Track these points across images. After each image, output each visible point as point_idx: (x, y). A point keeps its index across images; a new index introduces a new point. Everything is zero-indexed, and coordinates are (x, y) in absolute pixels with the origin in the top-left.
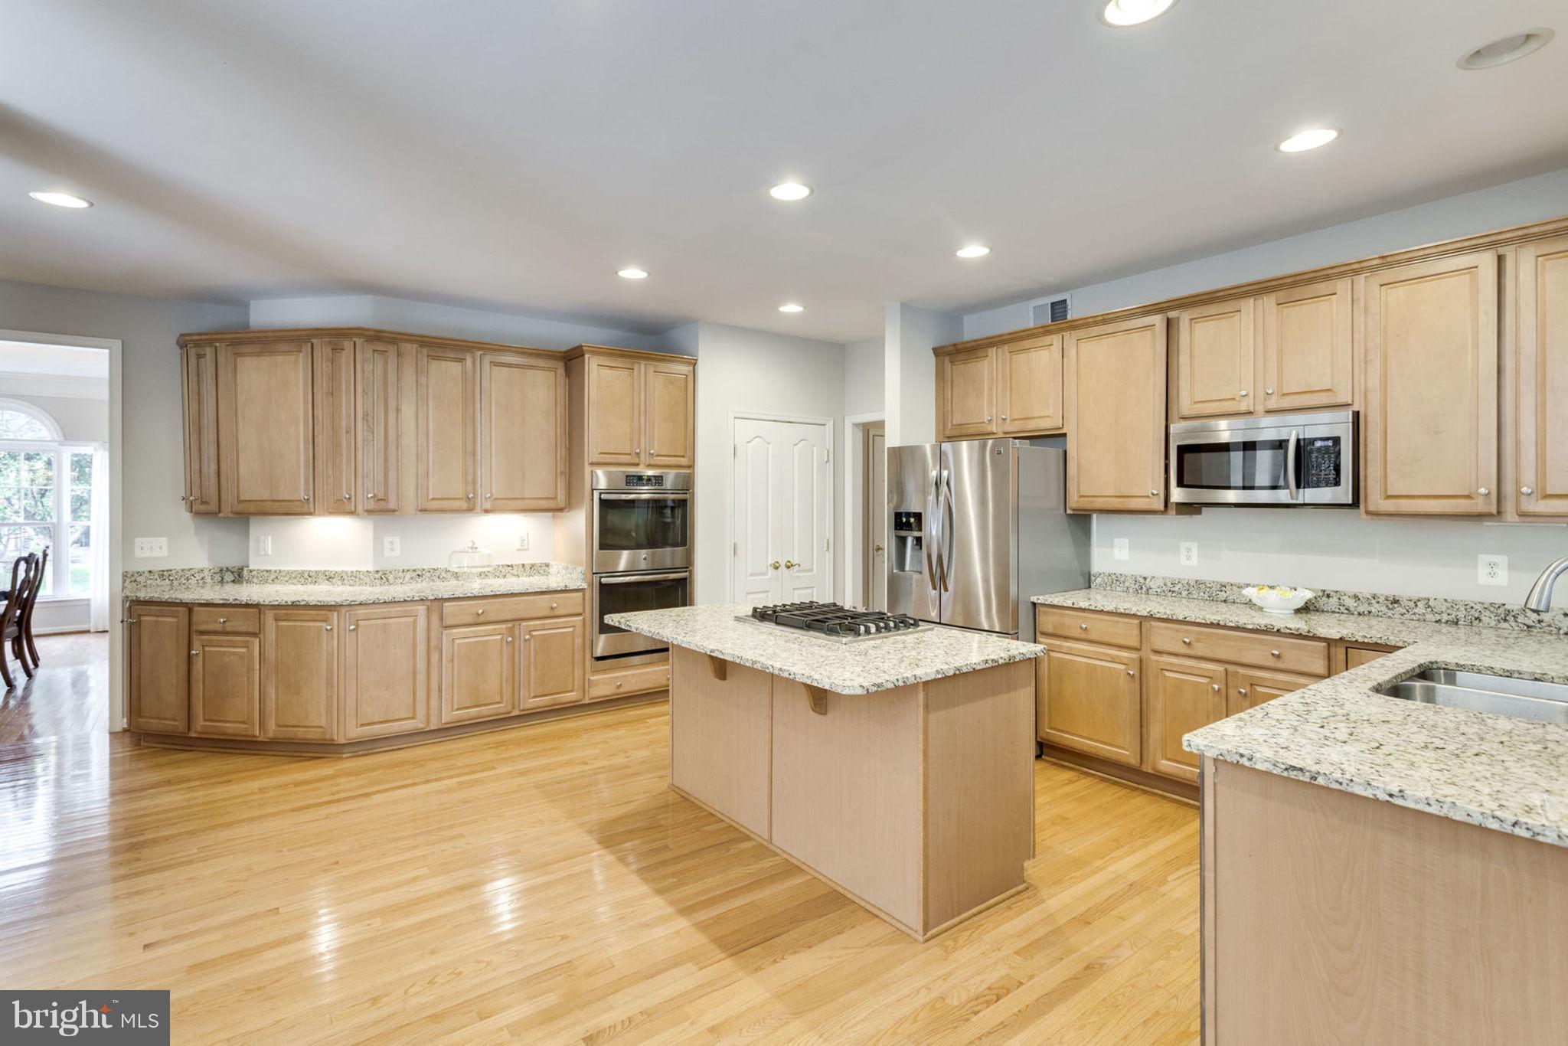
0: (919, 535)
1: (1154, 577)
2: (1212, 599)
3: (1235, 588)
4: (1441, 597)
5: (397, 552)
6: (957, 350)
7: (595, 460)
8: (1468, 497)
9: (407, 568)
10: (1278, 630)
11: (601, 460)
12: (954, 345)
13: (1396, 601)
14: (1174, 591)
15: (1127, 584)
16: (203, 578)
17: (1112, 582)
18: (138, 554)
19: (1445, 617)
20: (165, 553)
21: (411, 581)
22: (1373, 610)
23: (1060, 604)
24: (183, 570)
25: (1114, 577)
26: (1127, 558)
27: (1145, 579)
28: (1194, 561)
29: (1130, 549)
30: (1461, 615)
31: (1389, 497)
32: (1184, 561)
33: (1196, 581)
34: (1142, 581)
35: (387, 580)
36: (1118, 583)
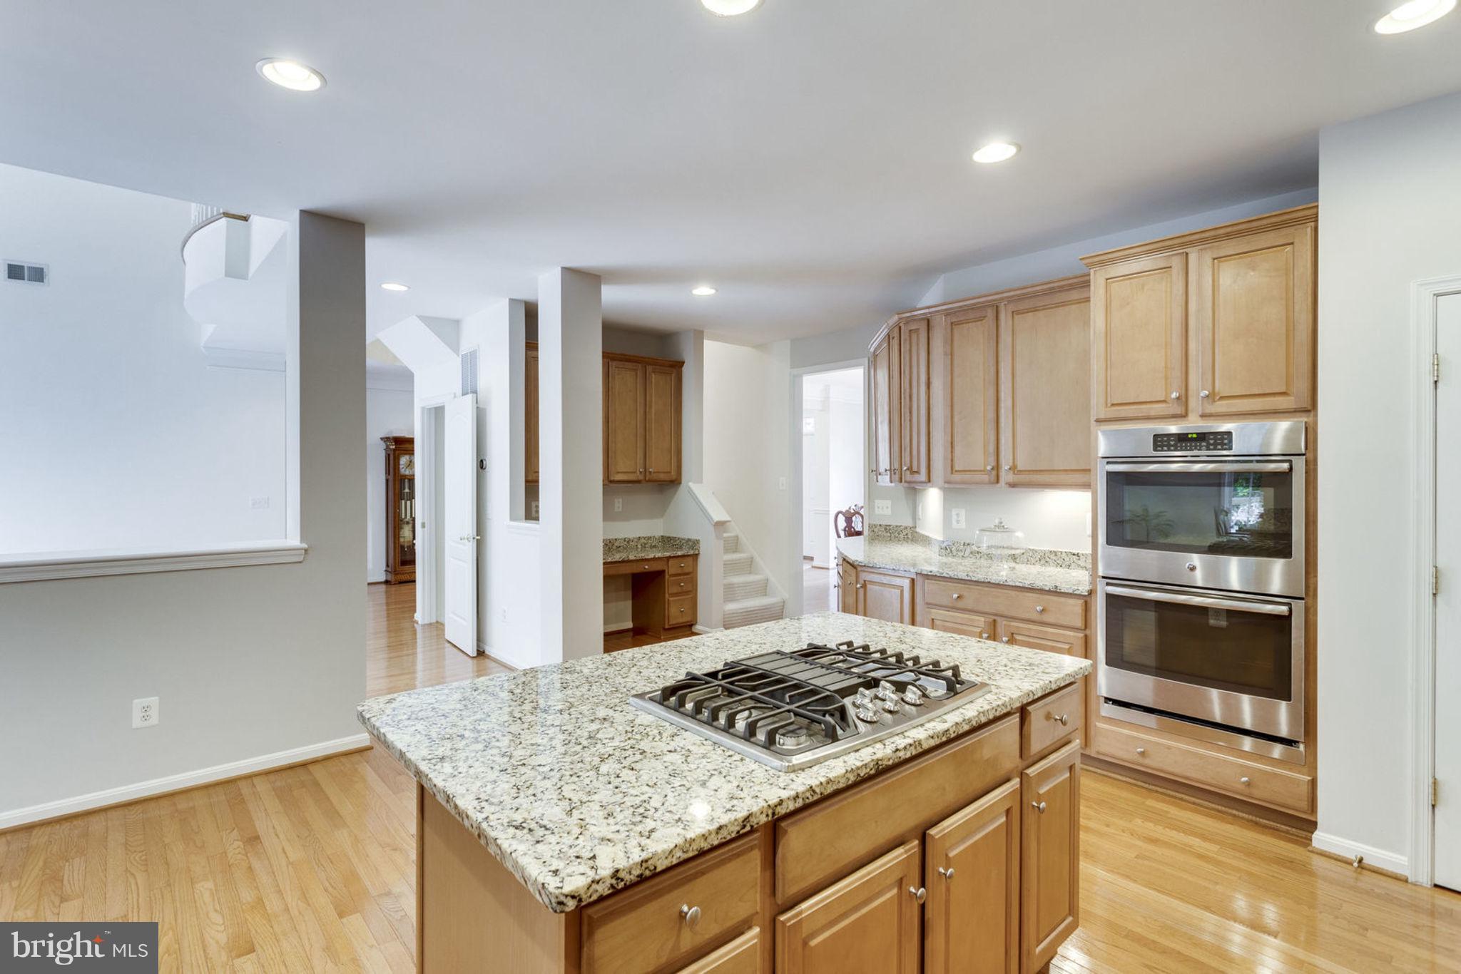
5: (963, 525)
7: (1102, 416)
9: (967, 542)
11: (1109, 415)
16: (907, 534)
18: (877, 511)
20: (888, 512)
21: (971, 556)
24: (897, 526)
35: (951, 551)
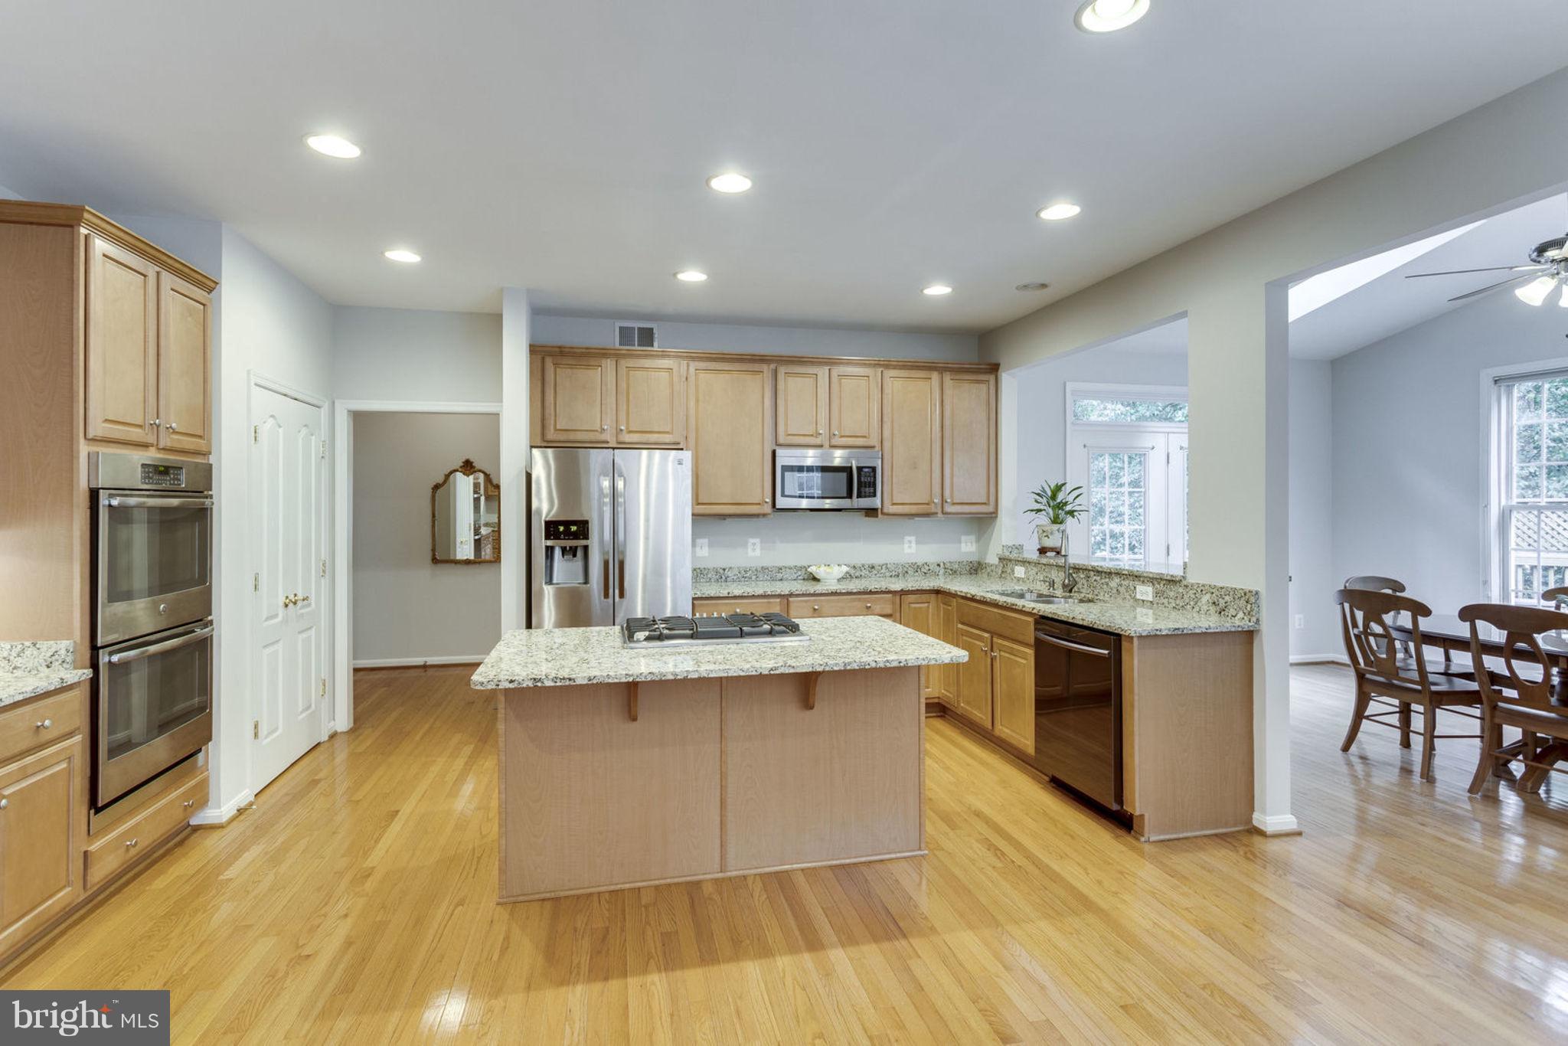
0: (586, 544)
1: (731, 568)
2: (773, 579)
3: (787, 570)
4: (892, 562)
6: (561, 352)
8: (928, 504)
10: (870, 591)
12: (560, 347)
13: (873, 567)
14: (746, 577)
15: (709, 576)
17: (697, 576)
19: (894, 573)
22: (863, 574)
23: (717, 595)
25: (698, 571)
26: (707, 555)
27: (724, 570)
28: (758, 552)
29: (709, 546)
30: (900, 571)
31: (893, 504)
32: (750, 553)
33: (762, 568)
34: (722, 571)
36: (702, 576)
